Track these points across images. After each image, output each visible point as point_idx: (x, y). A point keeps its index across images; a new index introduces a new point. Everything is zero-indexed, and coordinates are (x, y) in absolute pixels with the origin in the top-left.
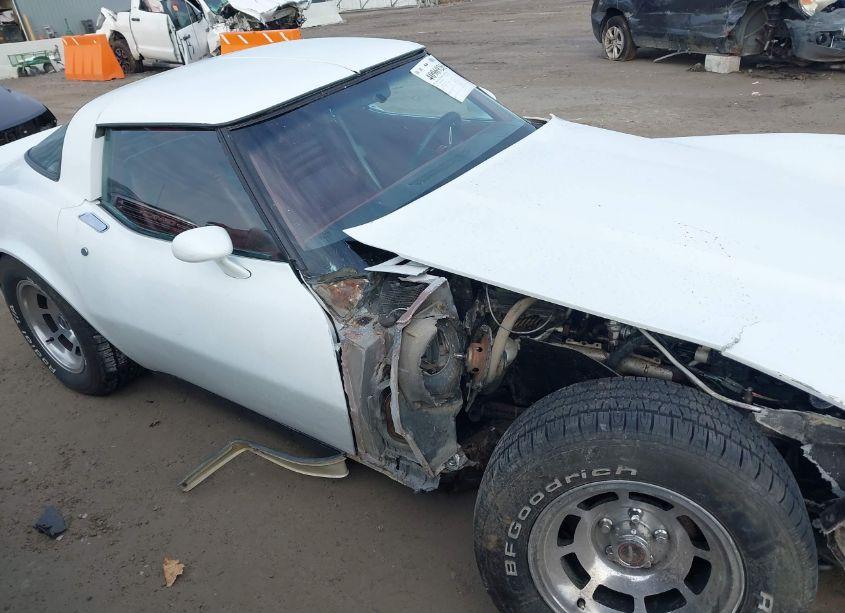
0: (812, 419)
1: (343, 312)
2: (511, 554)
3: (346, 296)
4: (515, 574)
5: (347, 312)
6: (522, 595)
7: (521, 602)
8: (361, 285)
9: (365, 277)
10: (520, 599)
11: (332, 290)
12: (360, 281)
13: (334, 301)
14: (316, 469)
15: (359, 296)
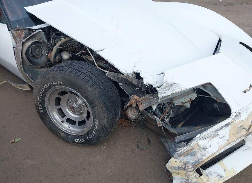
0: (120, 76)
1: (18, 39)
2: (40, 106)
3: (20, 35)
4: (42, 111)
5: (19, 39)
6: (45, 118)
7: (45, 120)
8: (25, 32)
9: (26, 30)
10: (45, 119)
11: (17, 33)
12: (24, 31)
13: (17, 36)
14: (21, 87)
15: (24, 35)
